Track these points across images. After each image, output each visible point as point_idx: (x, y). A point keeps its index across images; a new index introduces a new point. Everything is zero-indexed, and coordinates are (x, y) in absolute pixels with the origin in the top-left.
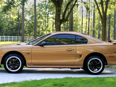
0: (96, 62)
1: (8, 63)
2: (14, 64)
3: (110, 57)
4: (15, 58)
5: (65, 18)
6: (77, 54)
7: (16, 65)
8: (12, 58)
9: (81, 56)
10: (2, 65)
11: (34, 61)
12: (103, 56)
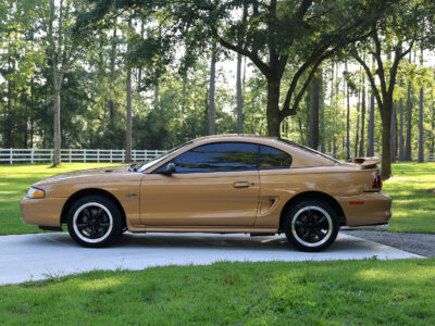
0: (315, 217)
1: (79, 221)
2: (94, 223)
3: (352, 203)
4: (98, 208)
5: (291, 107)
6: (261, 195)
7: (100, 226)
8: (90, 208)
9: (273, 201)
10: (65, 226)
11: (146, 216)
12: (335, 200)
